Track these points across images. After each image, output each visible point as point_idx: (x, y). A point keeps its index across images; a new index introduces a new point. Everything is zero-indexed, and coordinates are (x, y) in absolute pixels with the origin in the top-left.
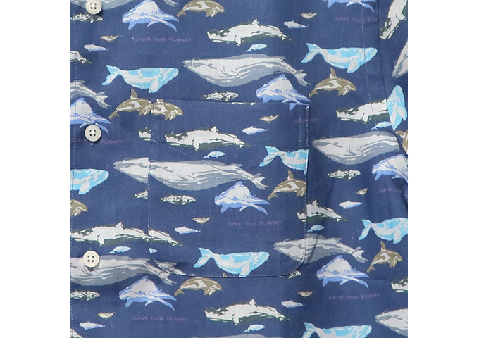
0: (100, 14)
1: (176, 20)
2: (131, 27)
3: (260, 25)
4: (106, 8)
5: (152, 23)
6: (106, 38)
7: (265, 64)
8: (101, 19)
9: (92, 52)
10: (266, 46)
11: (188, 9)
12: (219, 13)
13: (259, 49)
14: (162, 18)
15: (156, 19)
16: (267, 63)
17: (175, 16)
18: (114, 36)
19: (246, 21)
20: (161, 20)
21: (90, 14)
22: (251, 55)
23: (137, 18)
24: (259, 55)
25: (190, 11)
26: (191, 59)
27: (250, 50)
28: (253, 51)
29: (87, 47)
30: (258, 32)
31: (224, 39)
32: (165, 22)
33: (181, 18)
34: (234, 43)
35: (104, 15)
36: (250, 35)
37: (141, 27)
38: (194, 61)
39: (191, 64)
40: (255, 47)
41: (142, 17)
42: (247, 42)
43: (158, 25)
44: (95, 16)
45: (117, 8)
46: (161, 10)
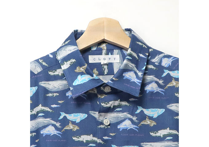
0: (109, 125)
1: (138, 128)
2: (121, 130)
3: (170, 130)
4: (111, 123)
5: (129, 128)
6: (111, 134)
7: (172, 145)
8: (109, 127)
9: (106, 139)
10: (172, 138)
11: (143, 123)
12: (154, 125)
13: (170, 139)
14: (133, 127)
15: (130, 127)
16: (173, 144)
17: (138, 126)
18: (114, 133)
19: (165, 128)
20: (132, 128)
21: (105, 125)
22: (167, 141)
23: (123, 127)
24: (169, 141)
25: (143, 124)
26: (143, 142)
27: (166, 139)
28: (167, 140)
29: (104, 138)
30: (169, 132)
31: (156, 135)
32: (134, 128)
33: (140, 127)
34: (160, 137)
35: (111, 126)
36: (166, 134)
37: (125, 130)
38: (145, 143)
39: (143, 144)
40: (168, 138)
41: (125, 126)
42: (165, 136)
43: (131, 129)
44: (107, 126)
45: (115, 123)
46: (132, 124)
